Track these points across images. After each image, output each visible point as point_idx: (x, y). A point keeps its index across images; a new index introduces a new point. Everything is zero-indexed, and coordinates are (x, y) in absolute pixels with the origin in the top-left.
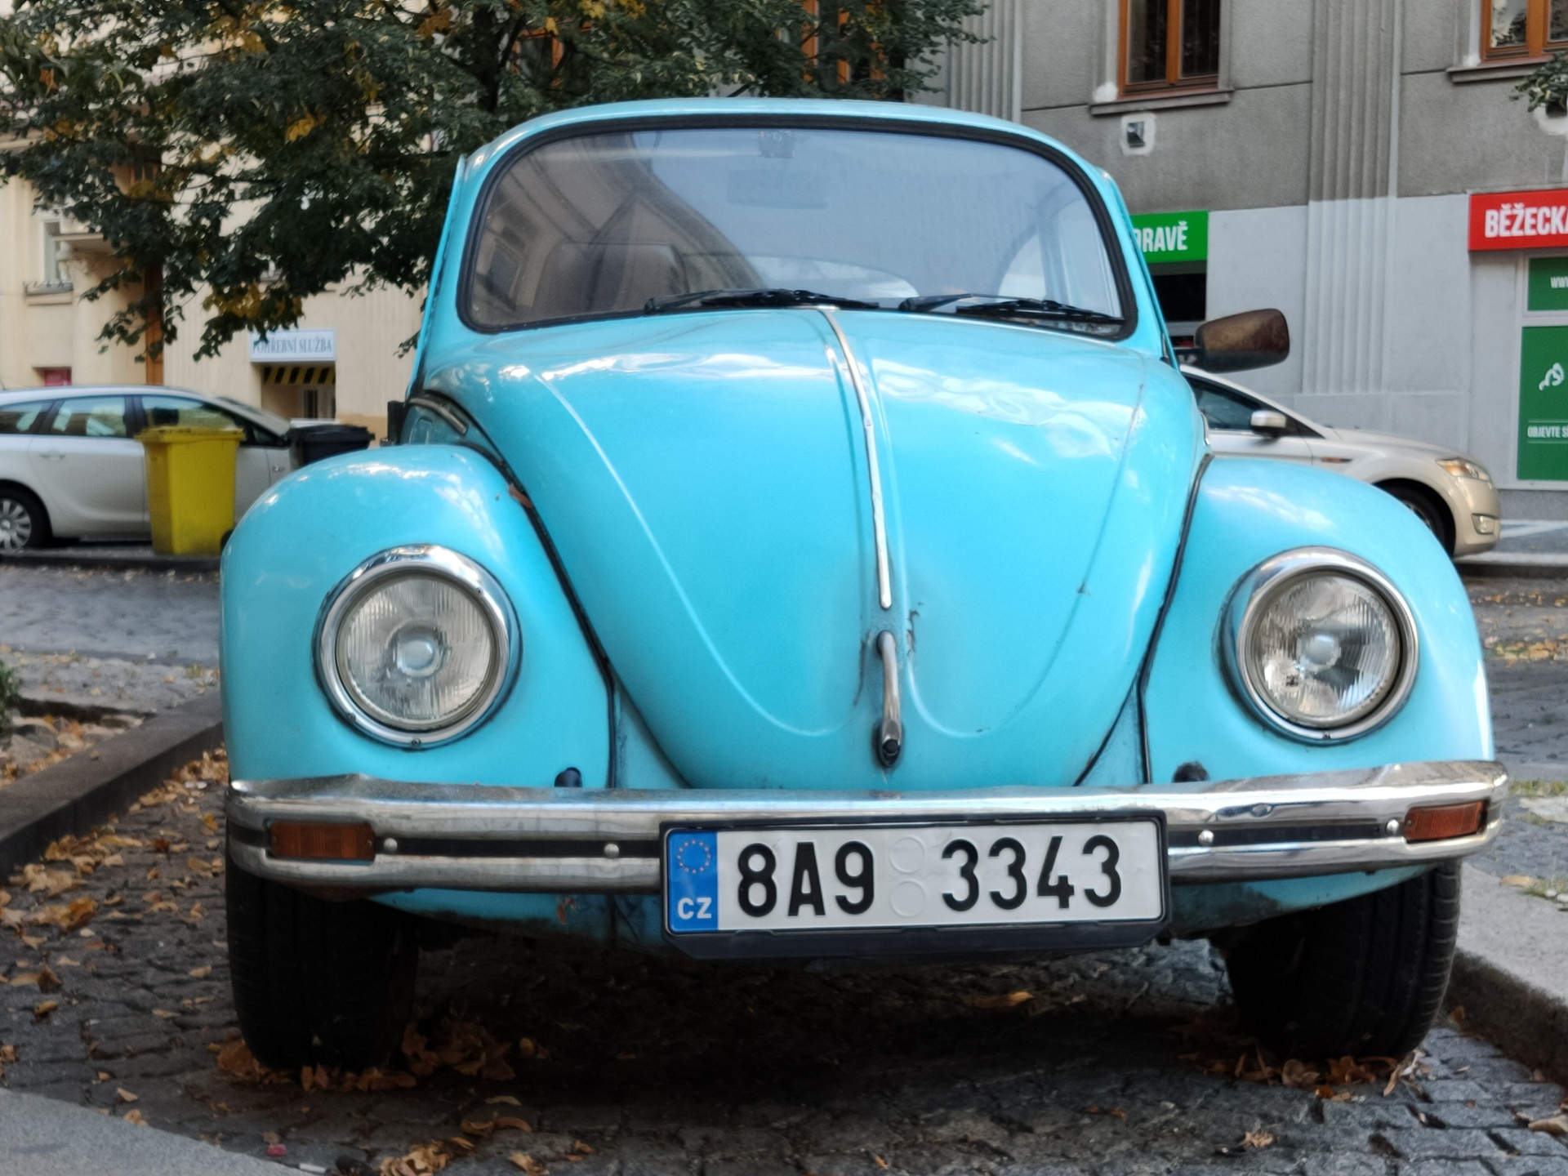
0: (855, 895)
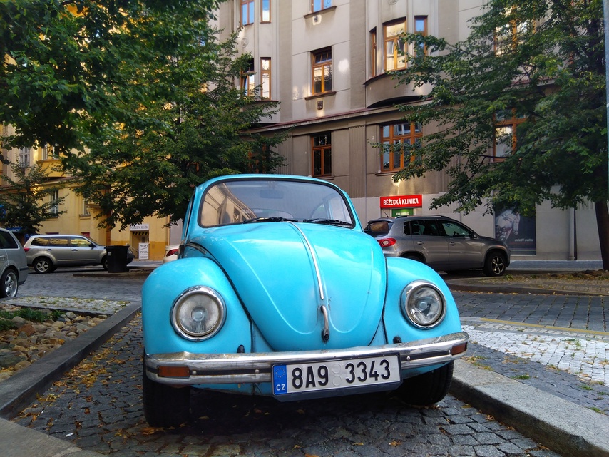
0: (323, 381)
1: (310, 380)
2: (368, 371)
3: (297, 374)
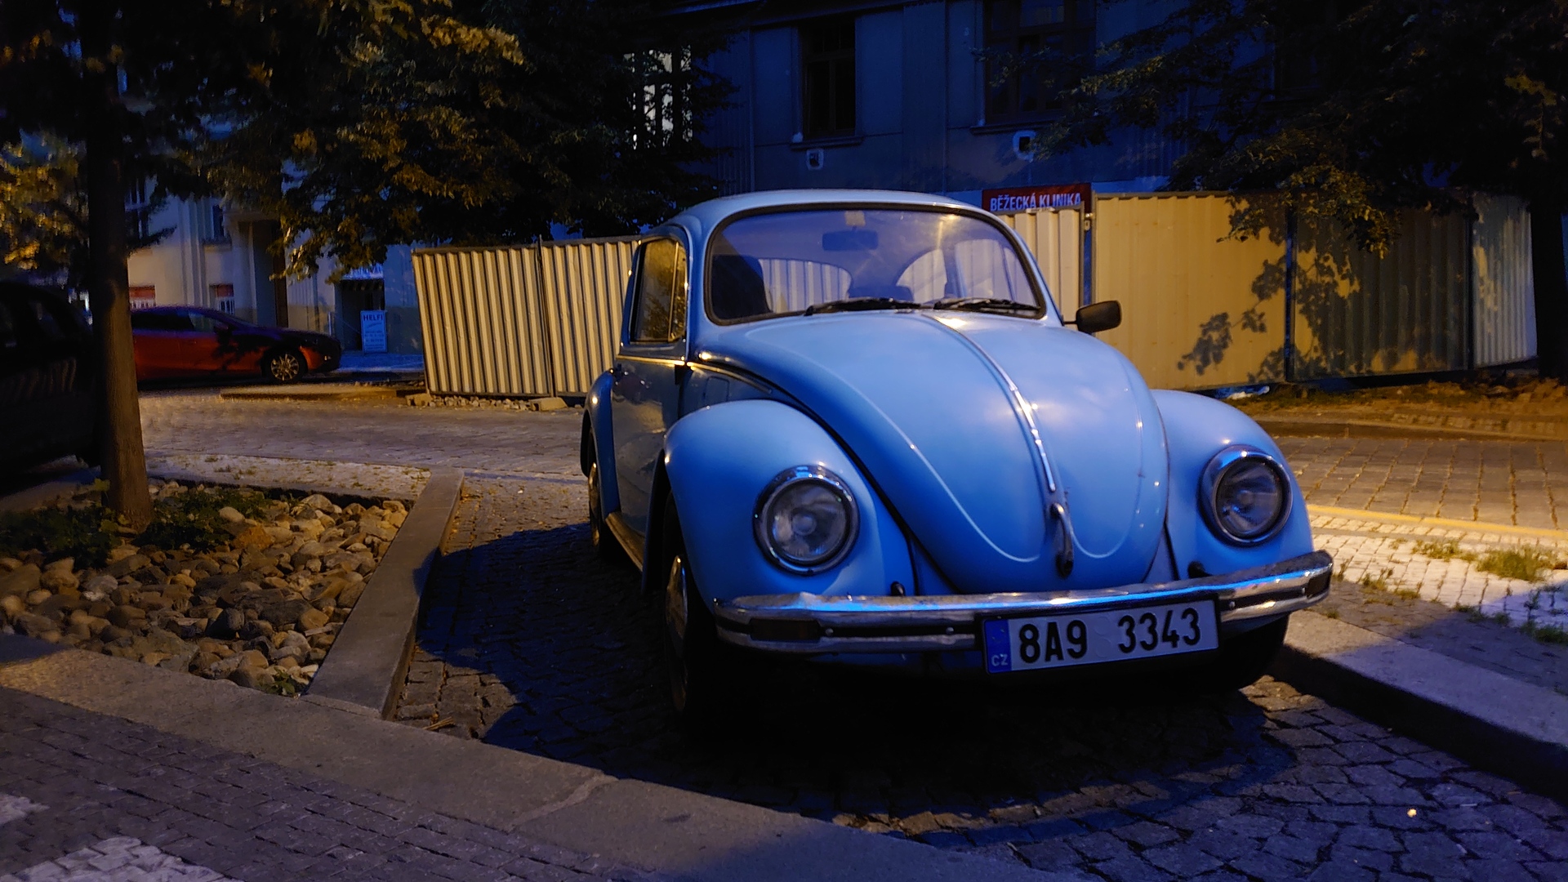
0: (1077, 648)
1: (1053, 647)
2: (1159, 629)
3: (1029, 634)
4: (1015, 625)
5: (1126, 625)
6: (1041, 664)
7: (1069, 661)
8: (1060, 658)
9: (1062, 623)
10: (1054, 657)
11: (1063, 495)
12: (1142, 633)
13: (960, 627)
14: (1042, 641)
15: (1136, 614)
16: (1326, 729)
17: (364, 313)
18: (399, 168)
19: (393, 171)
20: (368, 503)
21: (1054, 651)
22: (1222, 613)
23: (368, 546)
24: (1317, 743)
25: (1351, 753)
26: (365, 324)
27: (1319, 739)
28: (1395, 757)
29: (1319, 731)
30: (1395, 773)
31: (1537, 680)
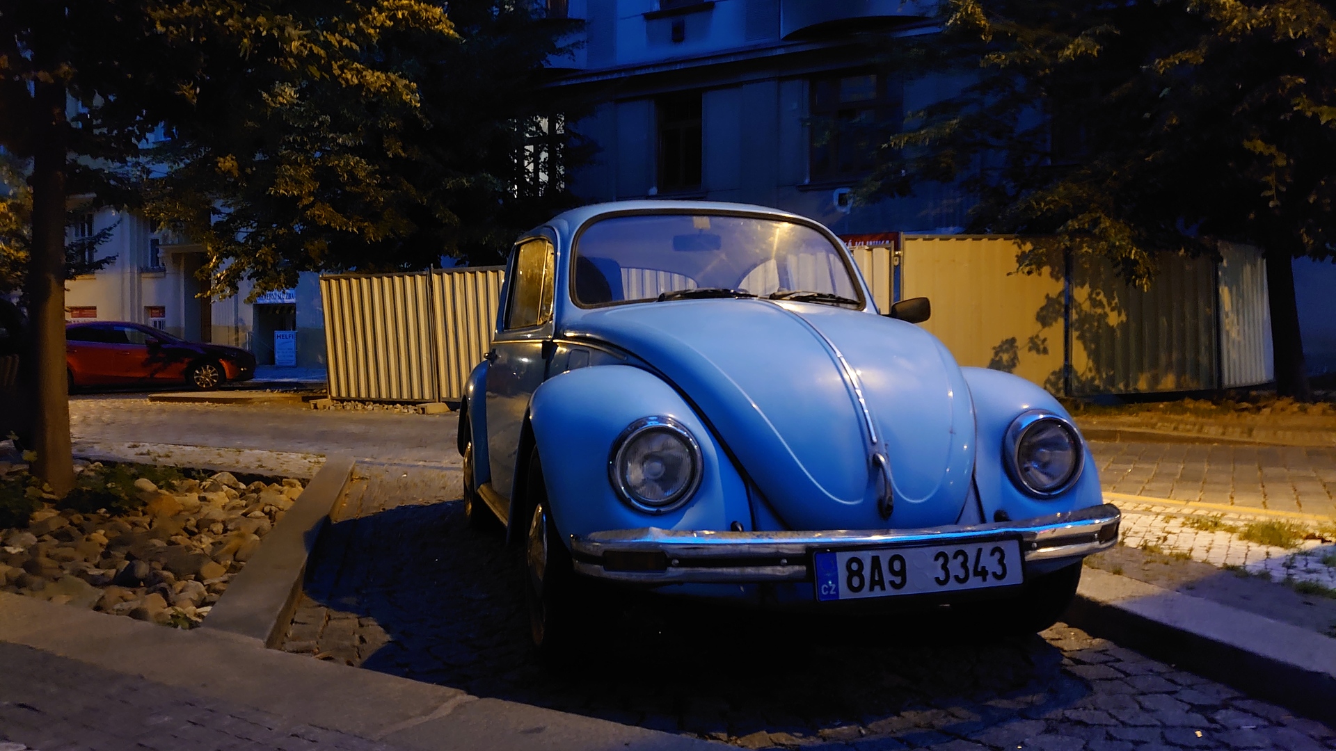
0: (898, 580)
1: (877, 578)
2: (971, 565)
3: (855, 566)
4: (842, 558)
5: (941, 561)
6: (865, 593)
7: (890, 591)
8: (883, 588)
9: (885, 557)
10: (877, 588)
11: (884, 446)
12: (955, 566)
13: (793, 559)
14: (867, 572)
15: (950, 550)
16: (1117, 665)
17: (277, 333)
18: (312, 205)
19: (307, 207)
20: (269, 481)
21: (877, 582)
22: (1026, 553)
23: (266, 514)
24: (1110, 677)
25: (1141, 684)
26: (278, 342)
27: (1112, 673)
28: (1180, 687)
29: (1111, 667)
30: (1181, 701)
31: (1300, 622)
